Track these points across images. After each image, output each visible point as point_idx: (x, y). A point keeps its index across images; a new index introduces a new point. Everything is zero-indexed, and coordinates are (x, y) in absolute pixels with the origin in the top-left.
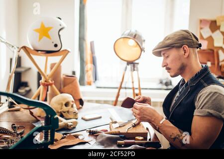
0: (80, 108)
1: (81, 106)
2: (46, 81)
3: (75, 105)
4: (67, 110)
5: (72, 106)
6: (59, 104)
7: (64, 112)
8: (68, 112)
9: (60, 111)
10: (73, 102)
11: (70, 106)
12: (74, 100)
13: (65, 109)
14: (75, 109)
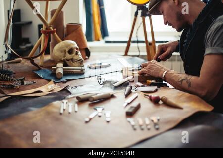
0: (86, 59)
1: (87, 57)
2: (46, 29)
3: (79, 53)
4: (71, 57)
5: (77, 54)
6: (62, 52)
7: (68, 60)
8: (72, 60)
9: (63, 59)
10: (77, 49)
11: (74, 54)
12: (78, 48)
13: (69, 56)
14: (80, 56)
